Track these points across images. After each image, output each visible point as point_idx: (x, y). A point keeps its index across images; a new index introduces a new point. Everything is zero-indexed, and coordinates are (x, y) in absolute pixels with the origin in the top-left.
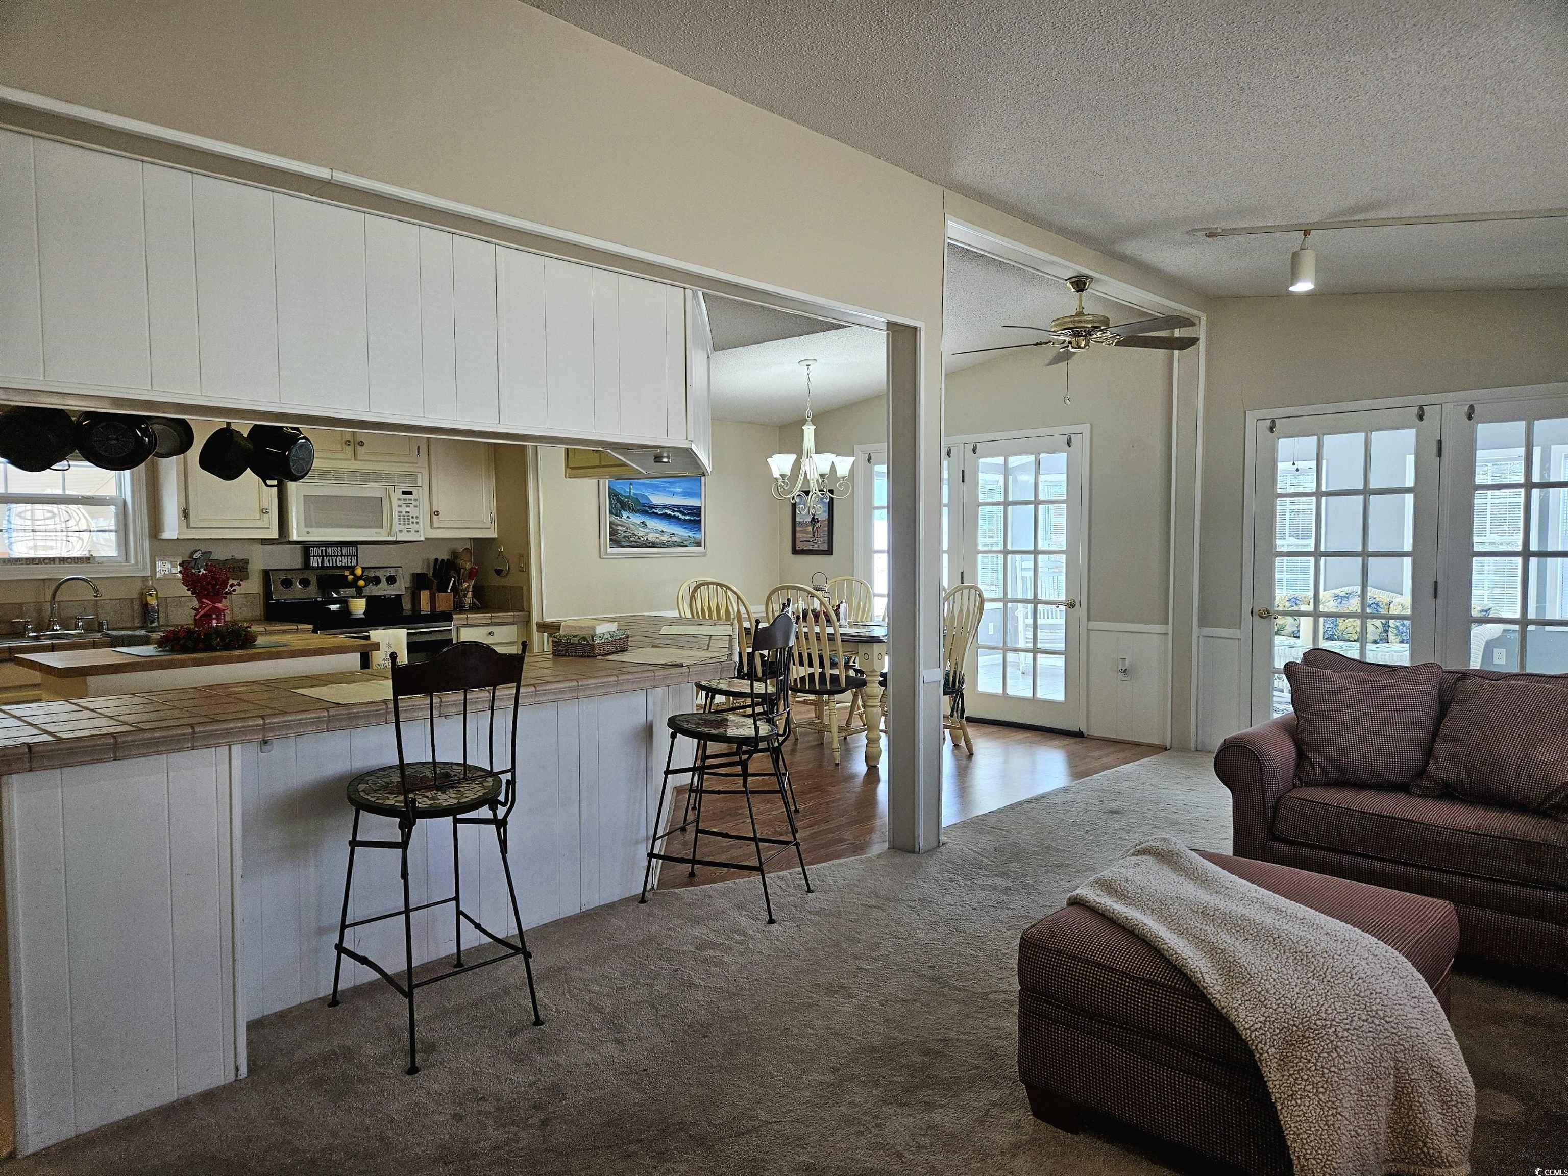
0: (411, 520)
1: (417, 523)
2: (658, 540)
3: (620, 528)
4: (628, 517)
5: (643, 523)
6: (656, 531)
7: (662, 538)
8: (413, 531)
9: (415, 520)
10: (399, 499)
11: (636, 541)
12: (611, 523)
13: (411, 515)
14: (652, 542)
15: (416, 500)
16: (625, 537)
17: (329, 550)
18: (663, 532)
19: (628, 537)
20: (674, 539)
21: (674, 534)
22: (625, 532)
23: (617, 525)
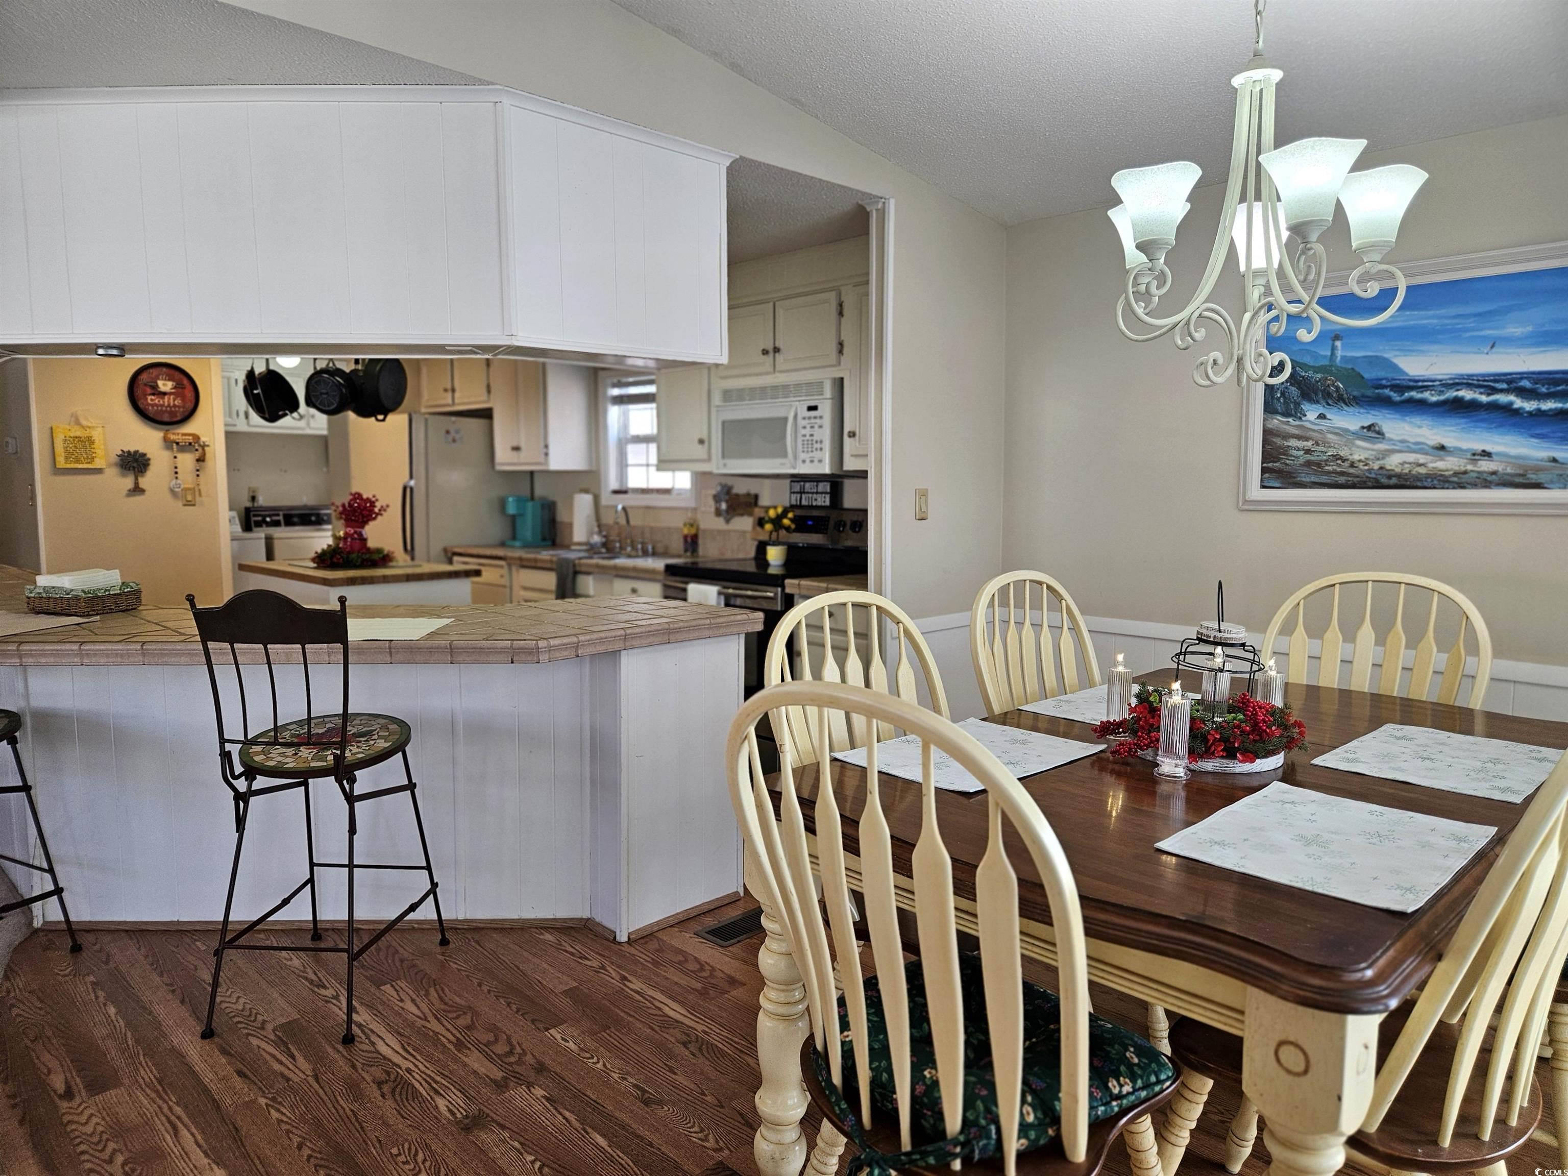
0: (815, 446)
1: (821, 449)
2: (1422, 470)
3: (1293, 443)
4: (1322, 416)
5: (1369, 428)
6: (1419, 448)
7: (1440, 465)
8: (816, 460)
9: (818, 446)
10: (804, 418)
11: (1342, 474)
12: (1268, 433)
13: (815, 438)
14: (1399, 476)
15: (821, 417)
16: (1308, 464)
17: (808, 485)
18: (1442, 448)
19: (1318, 465)
20: (1485, 466)
21: (1486, 454)
22: (1308, 451)
23: (1287, 436)
